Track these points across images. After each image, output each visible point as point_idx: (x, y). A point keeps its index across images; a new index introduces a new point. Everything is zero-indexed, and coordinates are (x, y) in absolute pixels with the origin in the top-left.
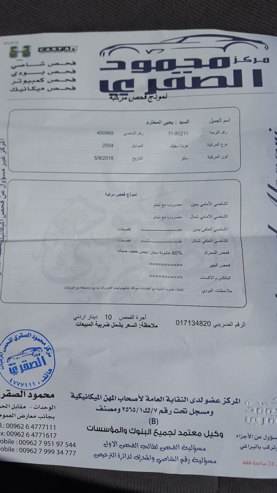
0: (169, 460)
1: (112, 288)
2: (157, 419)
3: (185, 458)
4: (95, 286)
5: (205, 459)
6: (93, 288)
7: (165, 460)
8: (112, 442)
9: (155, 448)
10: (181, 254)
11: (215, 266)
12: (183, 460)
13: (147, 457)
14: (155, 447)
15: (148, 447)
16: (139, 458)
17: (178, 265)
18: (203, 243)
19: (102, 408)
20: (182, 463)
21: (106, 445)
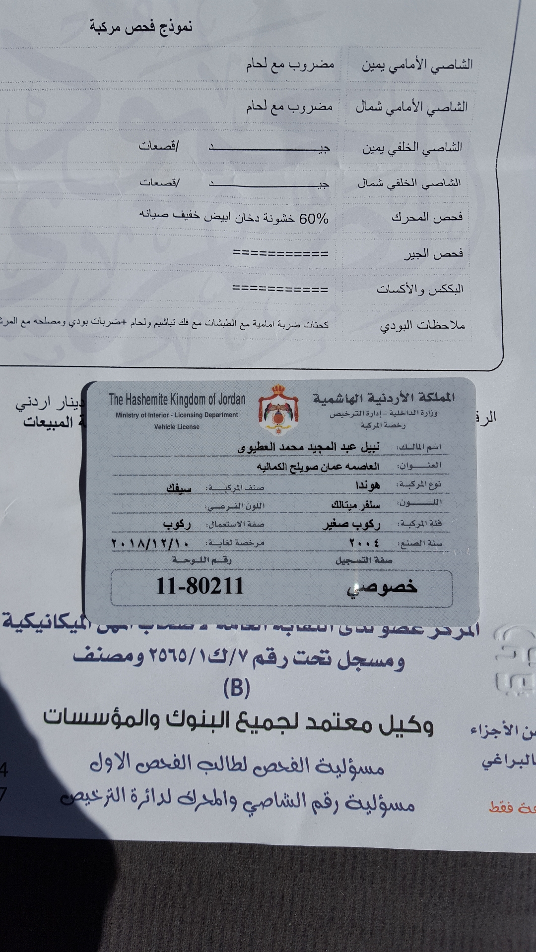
0: (279, 803)
1: (124, 322)
2: (246, 679)
3: (325, 797)
4: (74, 317)
5: (382, 800)
6: (71, 324)
7: (268, 803)
8: (116, 754)
9: (240, 769)
10: (326, 221)
11: (421, 256)
12: (318, 804)
13: (215, 797)
14: (240, 767)
15: (220, 766)
16: (192, 800)
17: (316, 254)
18: (391, 189)
19: (92, 654)
20: (315, 813)
21: (96, 764)
